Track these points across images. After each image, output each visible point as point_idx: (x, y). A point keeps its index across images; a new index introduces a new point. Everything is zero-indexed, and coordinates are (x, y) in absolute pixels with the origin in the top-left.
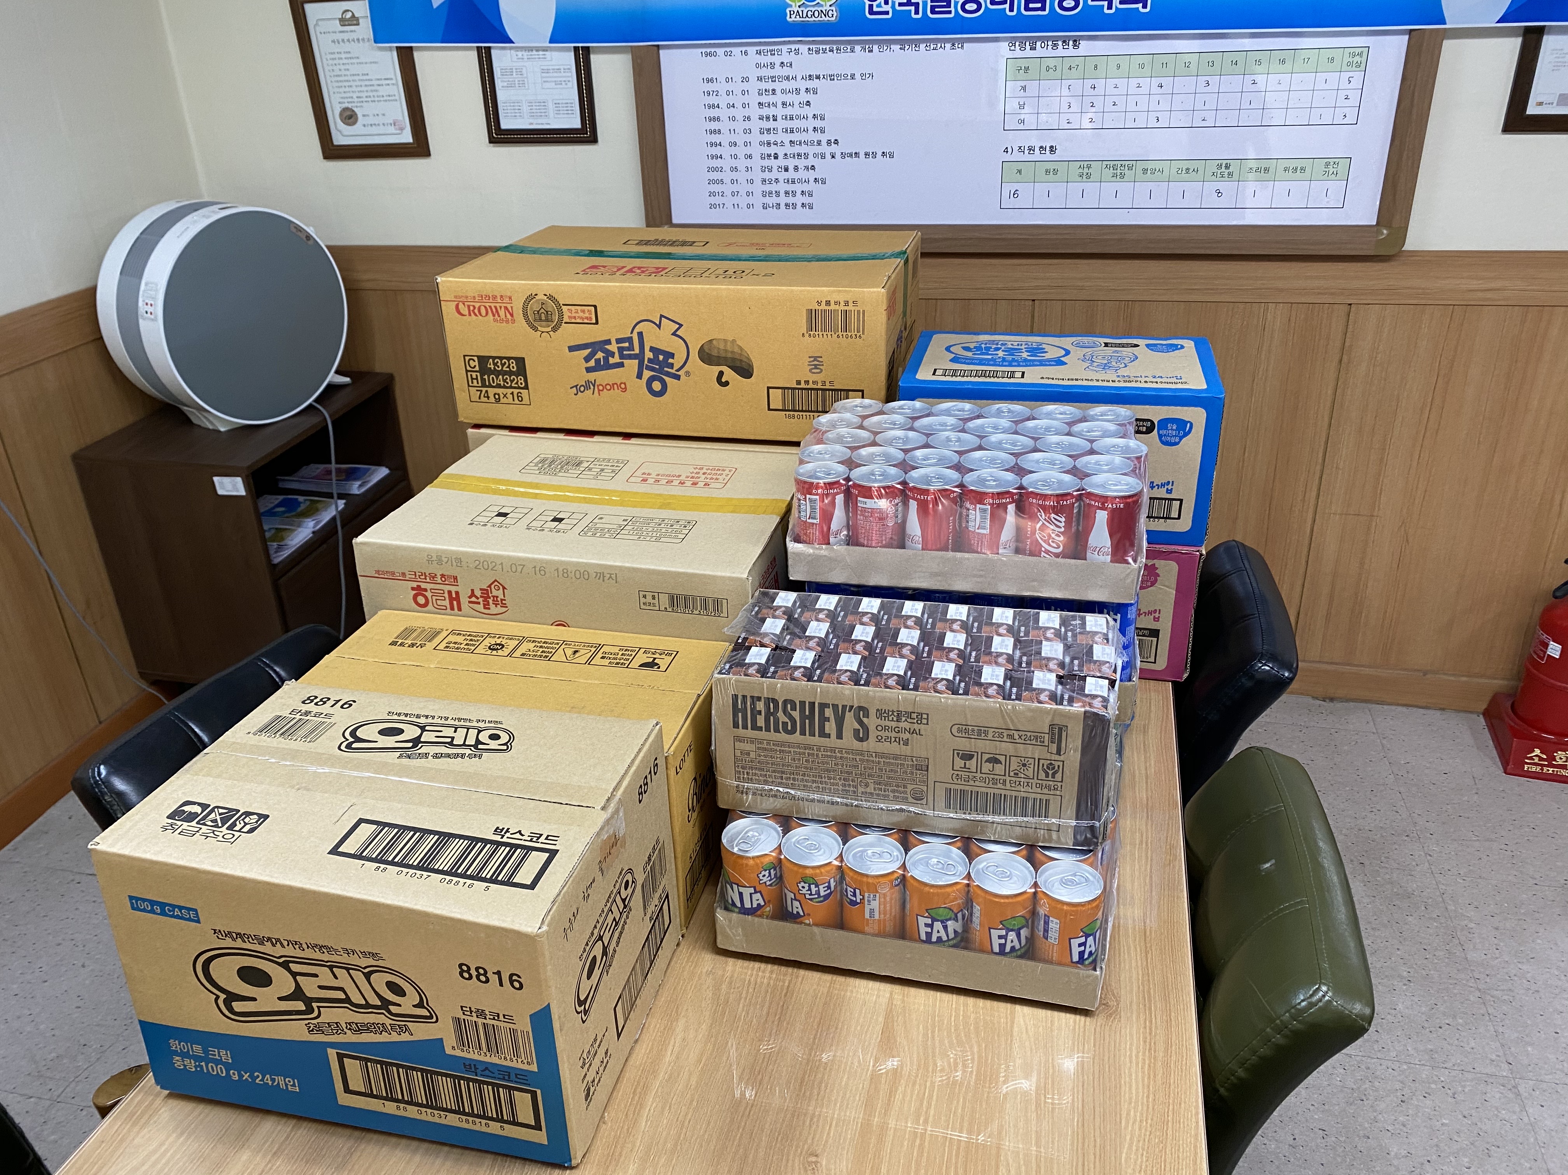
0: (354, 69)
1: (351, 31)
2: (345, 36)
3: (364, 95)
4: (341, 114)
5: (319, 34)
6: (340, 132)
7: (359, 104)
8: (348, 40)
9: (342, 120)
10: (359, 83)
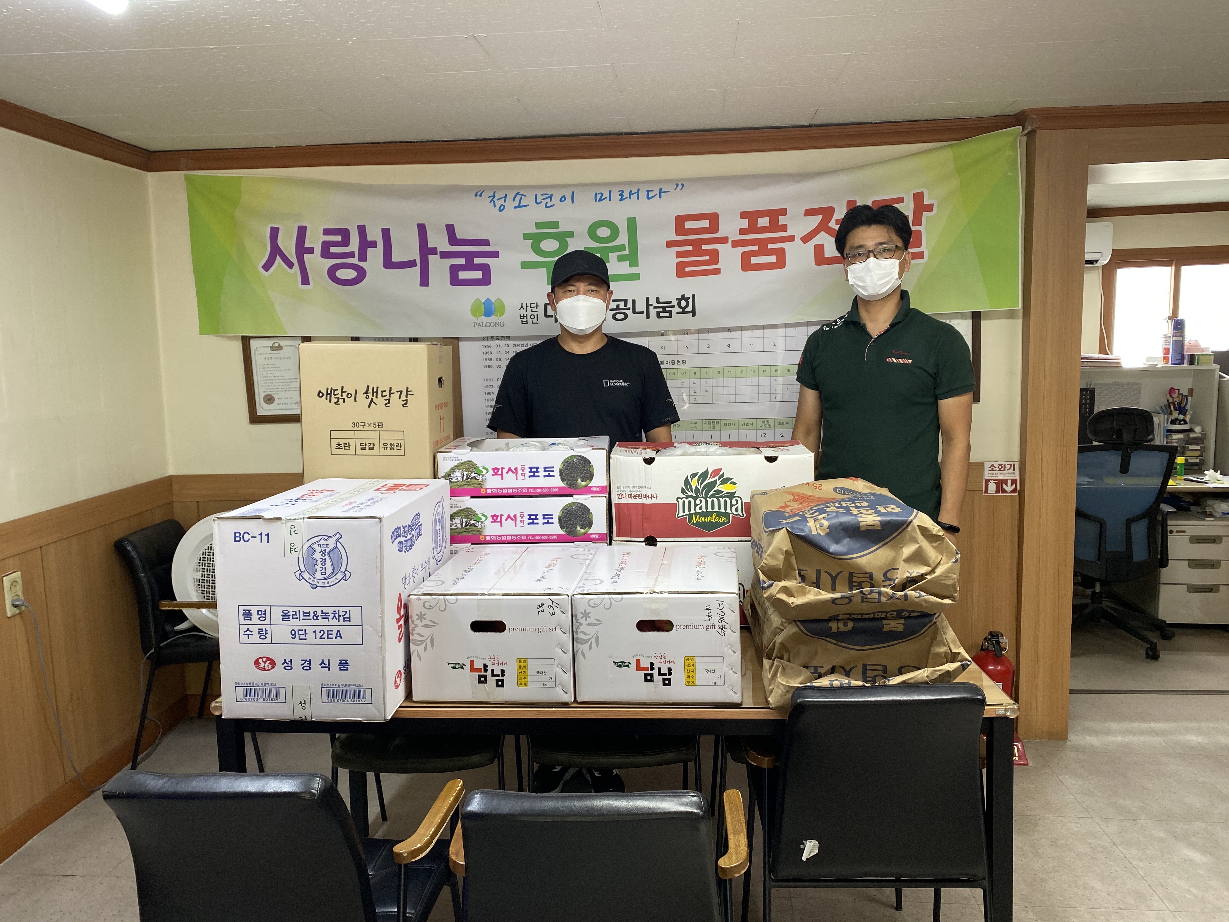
0: (275, 374)
1: (277, 353)
2: (273, 356)
3: (280, 387)
4: (264, 398)
5: (256, 354)
6: (262, 407)
7: (276, 393)
8: (275, 358)
9: (264, 402)
10: (279, 381)
